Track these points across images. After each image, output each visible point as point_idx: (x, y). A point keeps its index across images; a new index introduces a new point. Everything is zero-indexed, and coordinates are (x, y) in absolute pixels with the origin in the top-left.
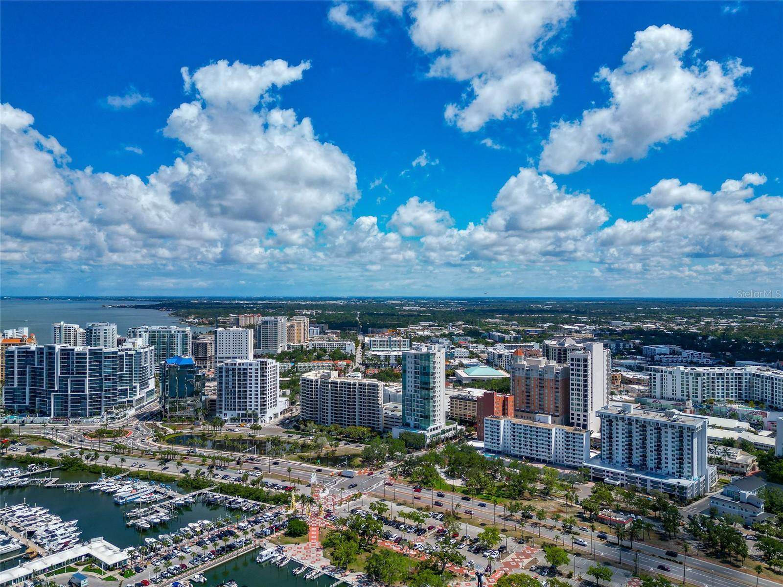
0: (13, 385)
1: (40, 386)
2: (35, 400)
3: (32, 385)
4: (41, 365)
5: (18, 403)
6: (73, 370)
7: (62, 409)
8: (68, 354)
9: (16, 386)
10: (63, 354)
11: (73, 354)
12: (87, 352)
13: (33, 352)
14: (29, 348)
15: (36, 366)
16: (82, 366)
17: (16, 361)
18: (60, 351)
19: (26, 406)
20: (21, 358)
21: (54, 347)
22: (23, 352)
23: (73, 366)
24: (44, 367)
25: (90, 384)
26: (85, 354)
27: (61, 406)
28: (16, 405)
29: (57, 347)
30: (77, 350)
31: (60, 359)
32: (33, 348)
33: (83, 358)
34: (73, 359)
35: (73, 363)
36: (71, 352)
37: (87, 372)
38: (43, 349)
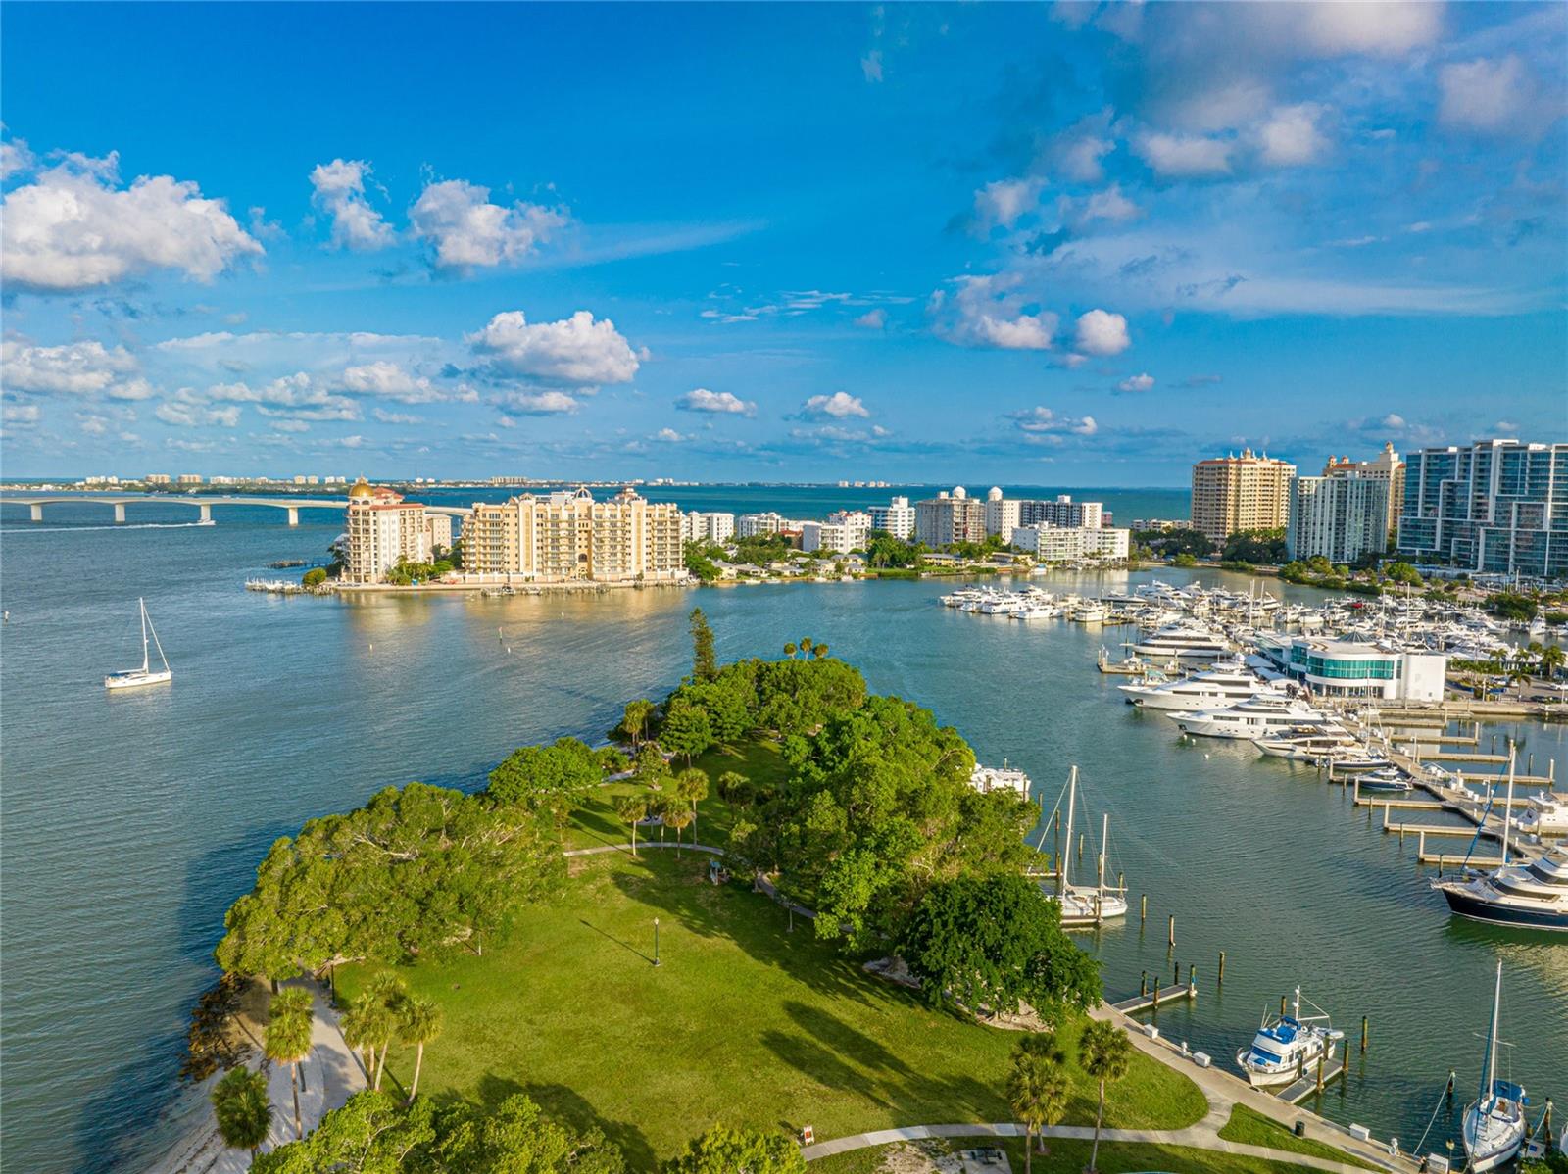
0: (1416, 515)
1: (1461, 517)
2: (1450, 541)
3: (1448, 516)
4: (1464, 478)
5: (1423, 546)
6: (1522, 486)
7: (1497, 559)
8: (1516, 456)
9: (1419, 517)
10: (1505, 455)
11: (1525, 456)
12: (1553, 451)
13: (1453, 456)
14: (1446, 450)
15: (1456, 481)
16: (1542, 478)
17: (1422, 472)
18: (1501, 451)
19: (1436, 552)
20: (1432, 468)
21: (1491, 444)
22: (1436, 457)
23: (1523, 479)
24: (1471, 482)
25: (1555, 513)
26: (1549, 455)
27: (1498, 552)
28: (1417, 549)
29: (1497, 443)
30: (1533, 447)
31: (1499, 463)
32: (1453, 450)
33: (1544, 463)
34: (1524, 464)
35: (1523, 472)
36: (1521, 451)
37: (1551, 489)
38: (1470, 449)
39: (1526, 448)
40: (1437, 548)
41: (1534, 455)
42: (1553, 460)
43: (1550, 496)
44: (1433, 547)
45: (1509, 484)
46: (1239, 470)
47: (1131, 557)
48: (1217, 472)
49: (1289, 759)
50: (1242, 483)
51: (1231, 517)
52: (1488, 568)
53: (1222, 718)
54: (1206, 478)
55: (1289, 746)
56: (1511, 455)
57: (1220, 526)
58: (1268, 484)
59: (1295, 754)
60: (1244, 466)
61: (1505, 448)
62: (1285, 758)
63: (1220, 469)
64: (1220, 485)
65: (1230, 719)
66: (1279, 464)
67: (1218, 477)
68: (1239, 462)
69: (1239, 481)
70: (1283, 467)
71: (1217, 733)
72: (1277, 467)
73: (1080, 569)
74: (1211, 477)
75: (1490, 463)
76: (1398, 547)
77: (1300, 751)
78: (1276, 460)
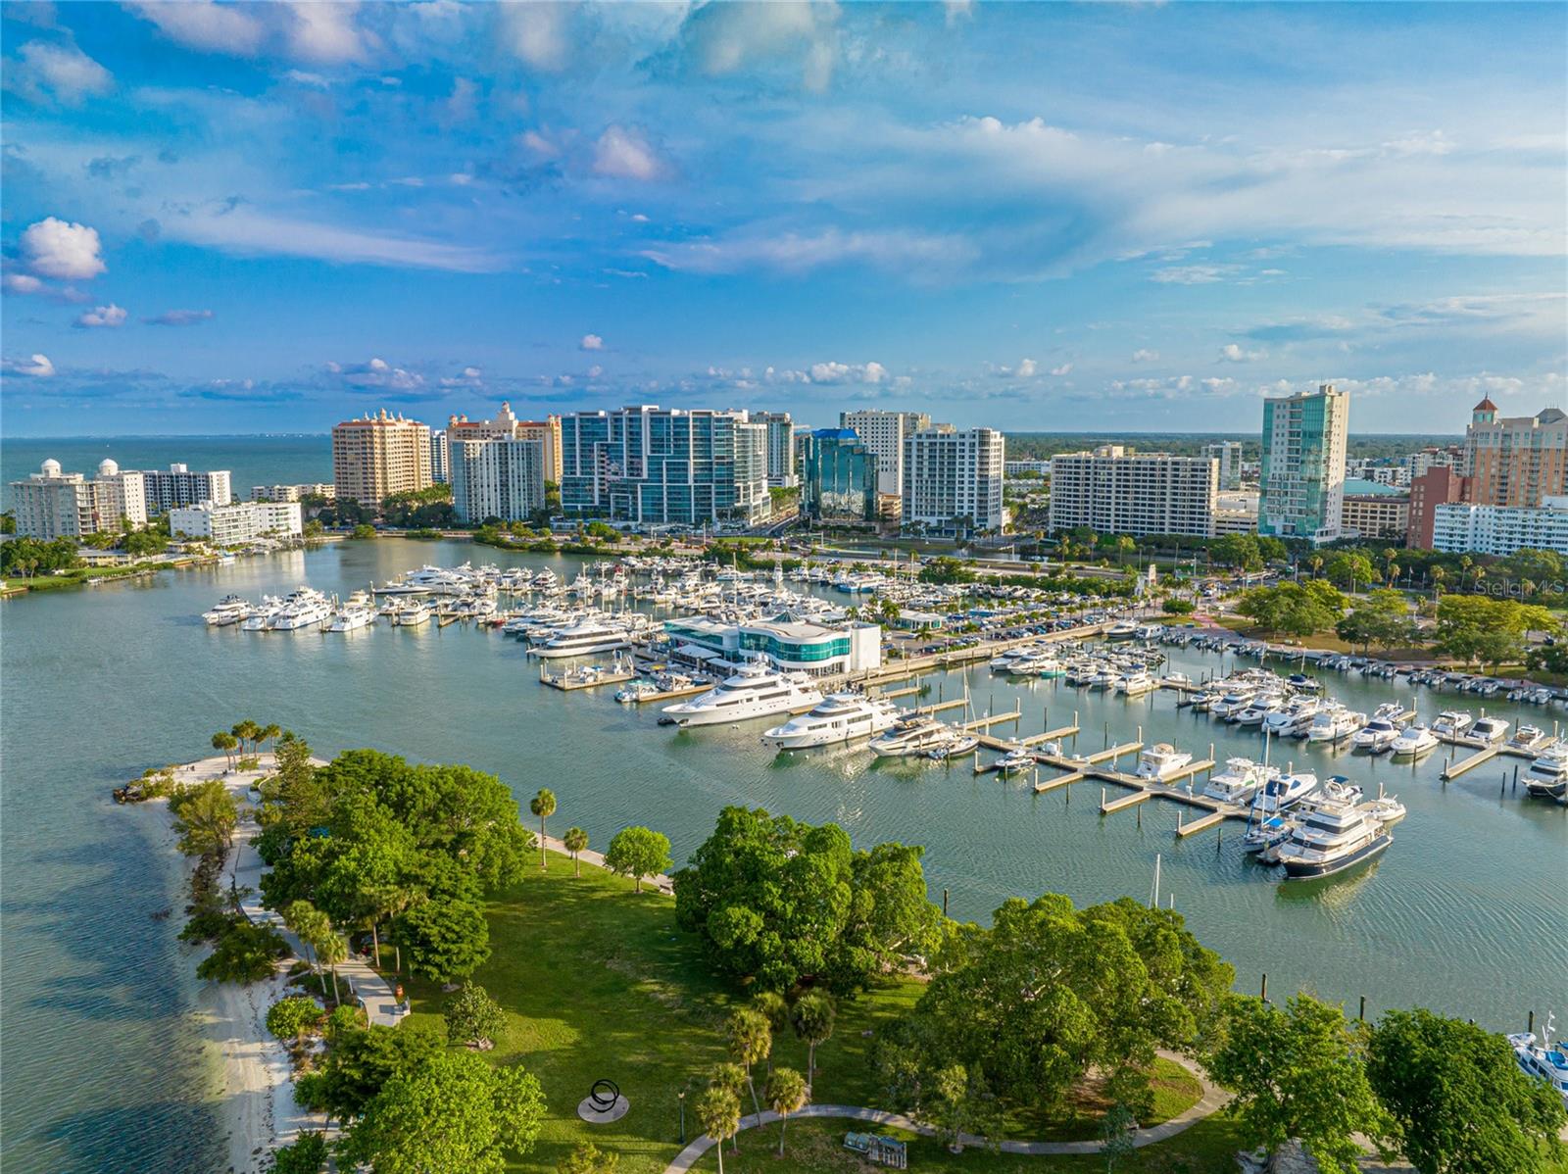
0: (575, 473)
1: (617, 474)
2: (609, 497)
3: (604, 474)
4: (617, 440)
5: (582, 502)
6: (668, 446)
7: (653, 510)
8: (661, 420)
9: (578, 475)
10: (652, 420)
11: (668, 421)
12: (691, 416)
13: (604, 420)
14: (597, 414)
15: (609, 442)
16: (683, 439)
17: (577, 434)
18: (649, 416)
19: (595, 507)
20: (585, 430)
21: (640, 409)
22: (588, 420)
23: (669, 440)
24: (624, 442)
25: (695, 469)
26: (687, 419)
27: (653, 505)
28: (579, 505)
29: (645, 408)
30: (675, 413)
31: (648, 428)
32: (602, 414)
33: (683, 427)
34: (668, 427)
35: (668, 434)
36: (666, 416)
37: (691, 448)
38: (621, 414)
39: (669, 413)
40: (597, 503)
41: (676, 419)
42: (691, 424)
43: (691, 455)
44: (592, 502)
45: (657, 444)
46: (383, 432)
47: (306, 533)
48: (360, 435)
49: (903, 757)
50: (388, 446)
51: (380, 481)
52: (646, 518)
53: (814, 728)
54: (347, 440)
55: (903, 744)
56: (657, 419)
57: (369, 490)
58: (408, 445)
59: (907, 750)
60: (388, 428)
61: (652, 413)
62: (899, 756)
63: (363, 431)
64: (365, 448)
65: (820, 726)
66: (415, 424)
67: (361, 439)
68: (380, 424)
69: (384, 443)
70: (420, 428)
71: (812, 743)
72: (414, 428)
73: (267, 552)
74: (354, 441)
75: (640, 427)
76: (562, 505)
77: (910, 747)
78: (411, 421)
